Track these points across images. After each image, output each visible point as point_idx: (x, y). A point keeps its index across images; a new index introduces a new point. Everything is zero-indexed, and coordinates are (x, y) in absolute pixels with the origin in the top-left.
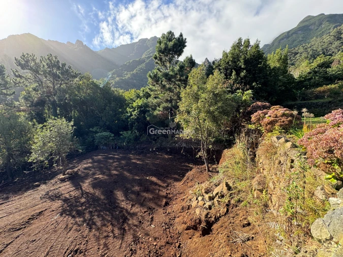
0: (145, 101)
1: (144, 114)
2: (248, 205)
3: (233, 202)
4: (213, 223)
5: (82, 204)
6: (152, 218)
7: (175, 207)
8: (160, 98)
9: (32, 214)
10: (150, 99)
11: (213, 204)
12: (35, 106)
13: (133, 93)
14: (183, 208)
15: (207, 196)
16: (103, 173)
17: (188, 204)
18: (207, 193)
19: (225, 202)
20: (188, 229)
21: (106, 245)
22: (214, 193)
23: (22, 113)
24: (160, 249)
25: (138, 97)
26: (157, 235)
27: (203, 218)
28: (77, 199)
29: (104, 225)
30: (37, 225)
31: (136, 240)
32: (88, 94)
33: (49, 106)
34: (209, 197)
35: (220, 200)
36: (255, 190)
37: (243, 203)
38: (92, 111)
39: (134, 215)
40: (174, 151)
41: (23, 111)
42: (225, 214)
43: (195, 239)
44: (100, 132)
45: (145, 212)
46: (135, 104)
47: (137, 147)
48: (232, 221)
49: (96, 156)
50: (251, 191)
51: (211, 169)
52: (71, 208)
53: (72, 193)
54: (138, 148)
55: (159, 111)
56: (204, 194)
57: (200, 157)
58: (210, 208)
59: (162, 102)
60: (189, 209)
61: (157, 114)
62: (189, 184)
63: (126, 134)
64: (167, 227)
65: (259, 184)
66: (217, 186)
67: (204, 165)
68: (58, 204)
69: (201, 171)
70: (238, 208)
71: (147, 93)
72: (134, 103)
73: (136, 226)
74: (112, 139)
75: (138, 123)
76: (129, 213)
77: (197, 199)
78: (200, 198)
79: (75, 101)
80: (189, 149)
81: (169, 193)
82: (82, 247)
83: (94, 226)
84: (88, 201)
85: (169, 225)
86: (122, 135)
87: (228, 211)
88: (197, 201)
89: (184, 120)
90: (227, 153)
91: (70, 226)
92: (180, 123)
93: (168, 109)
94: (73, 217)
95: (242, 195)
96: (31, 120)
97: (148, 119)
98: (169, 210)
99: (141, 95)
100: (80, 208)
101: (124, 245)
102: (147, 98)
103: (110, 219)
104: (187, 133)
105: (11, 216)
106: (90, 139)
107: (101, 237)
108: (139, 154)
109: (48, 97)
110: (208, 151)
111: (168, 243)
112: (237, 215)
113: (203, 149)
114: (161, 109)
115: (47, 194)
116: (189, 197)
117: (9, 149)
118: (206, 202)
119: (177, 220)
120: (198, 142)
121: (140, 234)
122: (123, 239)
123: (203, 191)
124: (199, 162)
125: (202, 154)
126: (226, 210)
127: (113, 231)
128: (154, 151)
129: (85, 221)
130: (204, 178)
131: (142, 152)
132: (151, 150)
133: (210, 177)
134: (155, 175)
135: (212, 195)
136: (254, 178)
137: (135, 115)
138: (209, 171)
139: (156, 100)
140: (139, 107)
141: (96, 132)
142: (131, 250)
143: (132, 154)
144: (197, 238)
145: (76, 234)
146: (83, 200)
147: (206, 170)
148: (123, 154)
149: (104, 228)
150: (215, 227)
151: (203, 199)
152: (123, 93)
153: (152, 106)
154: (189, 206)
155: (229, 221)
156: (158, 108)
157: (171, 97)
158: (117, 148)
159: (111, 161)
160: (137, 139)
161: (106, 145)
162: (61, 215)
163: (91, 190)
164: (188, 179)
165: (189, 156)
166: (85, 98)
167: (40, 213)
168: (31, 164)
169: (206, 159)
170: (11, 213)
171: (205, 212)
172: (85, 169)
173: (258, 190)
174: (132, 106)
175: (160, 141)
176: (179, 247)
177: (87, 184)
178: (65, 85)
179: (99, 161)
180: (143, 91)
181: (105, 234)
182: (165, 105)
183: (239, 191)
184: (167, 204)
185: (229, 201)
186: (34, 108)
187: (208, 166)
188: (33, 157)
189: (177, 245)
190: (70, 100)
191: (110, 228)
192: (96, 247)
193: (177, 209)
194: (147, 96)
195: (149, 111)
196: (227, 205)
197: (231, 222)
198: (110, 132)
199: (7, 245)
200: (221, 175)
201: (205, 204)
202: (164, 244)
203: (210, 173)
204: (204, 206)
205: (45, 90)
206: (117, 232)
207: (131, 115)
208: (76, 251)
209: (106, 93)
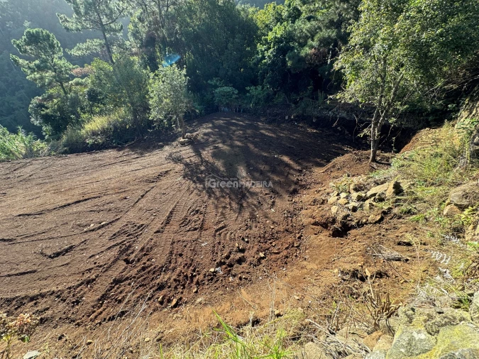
0: (289, 28)
1: (284, 56)
2: (422, 221)
3: (396, 211)
4: (353, 227)
5: (202, 172)
6: (274, 202)
7: (305, 197)
8: (317, 20)
9: (161, 171)
10: (298, 23)
11: (361, 206)
12: (146, 46)
13: (271, 11)
14: (315, 201)
15: (355, 195)
16: (224, 143)
17: (323, 198)
18: (356, 190)
19: (382, 208)
20: (316, 224)
21: (222, 214)
22: (369, 194)
23: (136, 58)
24: (277, 233)
25: (279, 19)
26: (276, 220)
27: (339, 218)
28: (197, 165)
29: (223, 197)
30: (165, 181)
31: (253, 217)
32: (203, 19)
33: (160, 47)
34: (359, 196)
35: (374, 203)
36: (449, 204)
37: (414, 216)
38: (210, 51)
39: (253, 194)
40: (323, 123)
41: (136, 54)
42: (376, 222)
43: (321, 236)
44: (221, 87)
45: (266, 194)
46: (271, 36)
47: (268, 111)
48: (383, 233)
49: (217, 120)
50: (441, 204)
51: (378, 158)
52: (192, 173)
53: (192, 159)
54: (269, 114)
55: (311, 47)
56: (352, 191)
57: (365, 136)
58: (354, 209)
59: (320, 28)
60: (323, 203)
61: (307, 55)
62: (332, 174)
63: (254, 91)
64: (289, 215)
65: (466, 196)
66: (378, 184)
67: (368, 151)
68: (180, 167)
69: (360, 160)
70: (401, 220)
71: (296, 9)
72: (270, 33)
73: (255, 205)
74: (236, 98)
75: (273, 71)
76: (248, 191)
77: (338, 195)
78: (343, 195)
79: (187, 34)
80: (350, 121)
81: (301, 180)
82: (202, 209)
83: (213, 195)
84: (207, 170)
85: (292, 214)
86: (248, 91)
87: (382, 219)
88: (337, 197)
89: (353, 64)
90: (425, 135)
91: (192, 189)
92: (342, 71)
93: (329, 44)
94: (194, 182)
95: (418, 205)
96: (145, 68)
97: (289, 64)
98: (296, 199)
99: (285, 14)
100: (200, 175)
101: (240, 219)
102: (293, 22)
103: (228, 192)
104: (353, 91)
105: (146, 170)
106: (209, 96)
107: (220, 206)
108: (269, 123)
109: (156, 30)
110: (385, 129)
111: (287, 230)
112: (395, 228)
113: (376, 124)
114: (315, 43)
115: (170, 155)
116: (327, 191)
117: (132, 104)
118: (350, 201)
119: (303, 212)
120: (369, 110)
121: (258, 214)
122: (240, 213)
123: (352, 187)
124: (362, 144)
125: (371, 132)
126: (379, 217)
127: (230, 204)
128: (292, 120)
129: (204, 188)
130: (361, 170)
131: (274, 120)
132: (287, 118)
133: (372, 169)
134: (287, 155)
135: (364, 195)
136: (459, 185)
137: (269, 56)
138: (374, 160)
139: (308, 25)
140: (278, 41)
141: (216, 87)
142: (247, 225)
143: (261, 121)
144: (324, 237)
145: (197, 198)
146: (203, 168)
147: (368, 158)
148: (249, 120)
149: (222, 199)
150: (353, 232)
151: (347, 197)
152: (254, 13)
153: (300, 38)
154: (324, 200)
155: (378, 232)
156: (310, 42)
157: (340, 15)
158: (240, 112)
159: (234, 128)
160: (269, 98)
161: (228, 105)
162: (184, 177)
163: (211, 160)
164: (334, 167)
165: (346, 132)
166: (199, 28)
167: (167, 172)
168: (152, 122)
169: (375, 141)
170: (145, 167)
171: (346, 212)
172: (205, 134)
173: (456, 205)
174: (266, 40)
175: (303, 105)
176: (299, 238)
177: (206, 152)
178: (172, 7)
179: (219, 127)
180: (289, 6)
181: (223, 205)
182: (325, 33)
183: (416, 199)
184: (295, 192)
185: (390, 209)
186: (144, 49)
187: (374, 153)
188: (154, 115)
189: (298, 235)
190: (182, 34)
191: (228, 200)
192: (214, 213)
193: (306, 200)
194: (295, 15)
195: (293, 48)
196: (384, 213)
197: (380, 234)
198: (233, 86)
199: (147, 192)
200: (392, 170)
201: (348, 203)
202: (282, 230)
203: (374, 165)
204: (346, 205)
205: (151, 19)
206: (235, 205)
207: (263, 58)
208: (197, 211)
209: (228, 16)
